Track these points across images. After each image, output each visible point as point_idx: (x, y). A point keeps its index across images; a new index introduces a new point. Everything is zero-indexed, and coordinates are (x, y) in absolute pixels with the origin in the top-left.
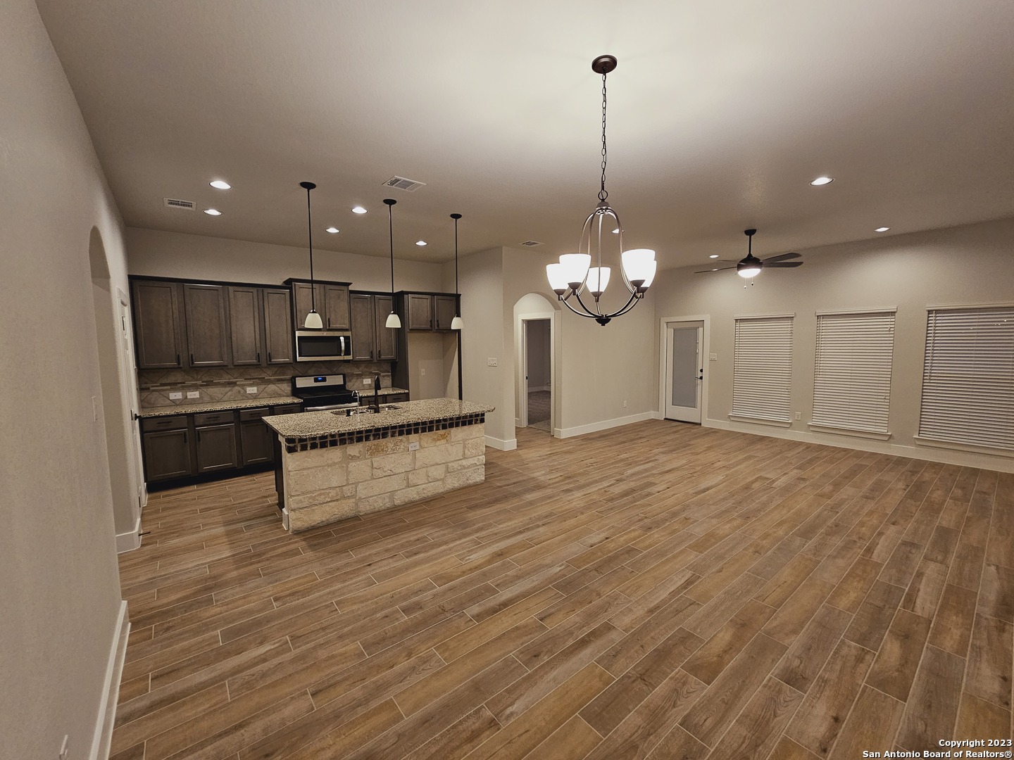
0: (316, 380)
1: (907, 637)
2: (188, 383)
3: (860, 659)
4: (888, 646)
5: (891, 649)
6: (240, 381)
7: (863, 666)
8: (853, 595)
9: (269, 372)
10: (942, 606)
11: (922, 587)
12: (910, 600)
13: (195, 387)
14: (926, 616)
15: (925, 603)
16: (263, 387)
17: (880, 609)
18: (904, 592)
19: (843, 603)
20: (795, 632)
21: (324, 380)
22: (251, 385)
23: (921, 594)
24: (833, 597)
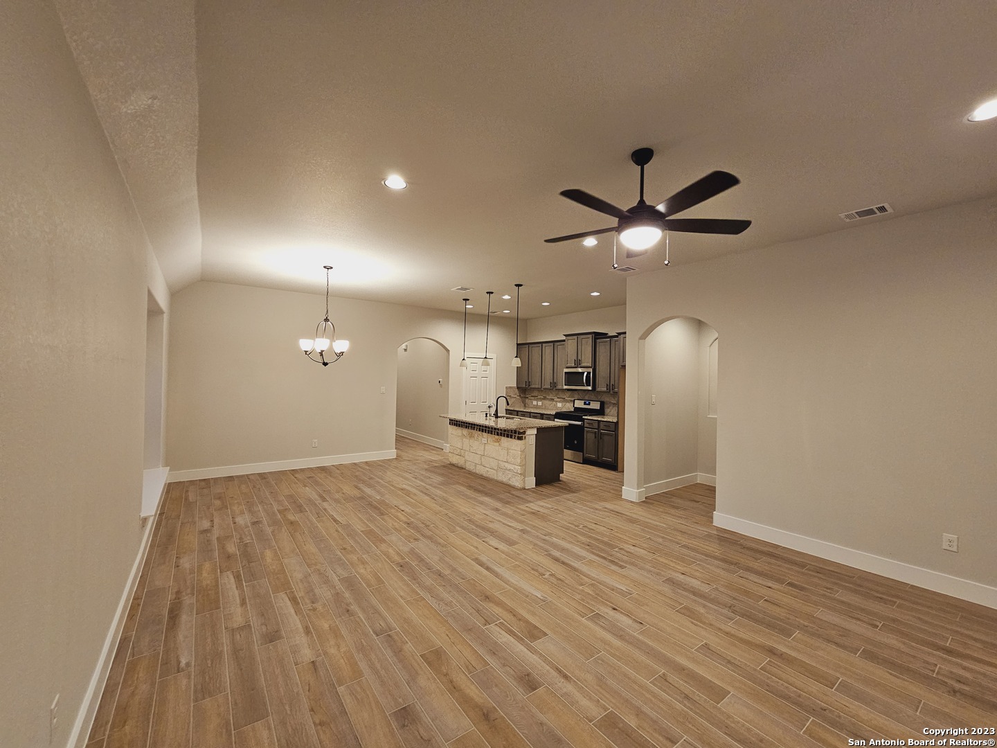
0: (585, 404)
1: (229, 557)
2: (539, 397)
3: (241, 539)
4: (234, 549)
5: (232, 548)
6: (556, 399)
7: (238, 537)
8: (269, 560)
9: (568, 395)
10: (217, 585)
11: (236, 593)
12: (238, 577)
13: (541, 399)
14: (225, 574)
15: (229, 581)
16: (564, 404)
17: (249, 562)
18: (245, 581)
19: (269, 554)
20: (273, 532)
21: (589, 404)
22: (559, 402)
23: (234, 587)
24: (276, 553)
